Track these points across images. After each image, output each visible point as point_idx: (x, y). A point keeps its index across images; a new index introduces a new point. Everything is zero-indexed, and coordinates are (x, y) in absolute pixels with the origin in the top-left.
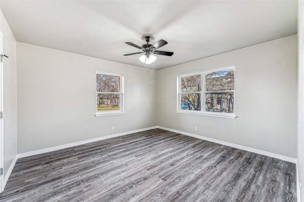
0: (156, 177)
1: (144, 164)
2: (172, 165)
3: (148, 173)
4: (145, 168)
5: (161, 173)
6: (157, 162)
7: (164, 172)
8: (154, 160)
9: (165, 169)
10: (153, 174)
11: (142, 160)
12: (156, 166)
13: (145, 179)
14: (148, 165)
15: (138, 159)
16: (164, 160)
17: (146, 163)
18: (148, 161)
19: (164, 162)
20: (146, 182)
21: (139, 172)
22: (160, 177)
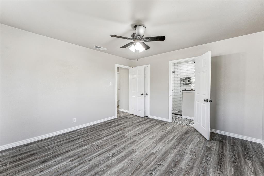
0: (128, 137)
1: (140, 145)
2: (115, 146)
3: (134, 139)
4: (138, 142)
5: (125, 139)
6: (129, 147)
7: (123, 140)
8: (132, 150)
9: (122, 142)
10: (131, 138)
11: (143, 149)
12: (129, 144)
13: (135, 136)
14: (136, 144)
15: (149, 150)
16: (122, 151)
17: (139, 146)
18: (138, 149)
19: (122, 148)
20: (134, 134)
21: (141, 139)
22: (126, 137)
